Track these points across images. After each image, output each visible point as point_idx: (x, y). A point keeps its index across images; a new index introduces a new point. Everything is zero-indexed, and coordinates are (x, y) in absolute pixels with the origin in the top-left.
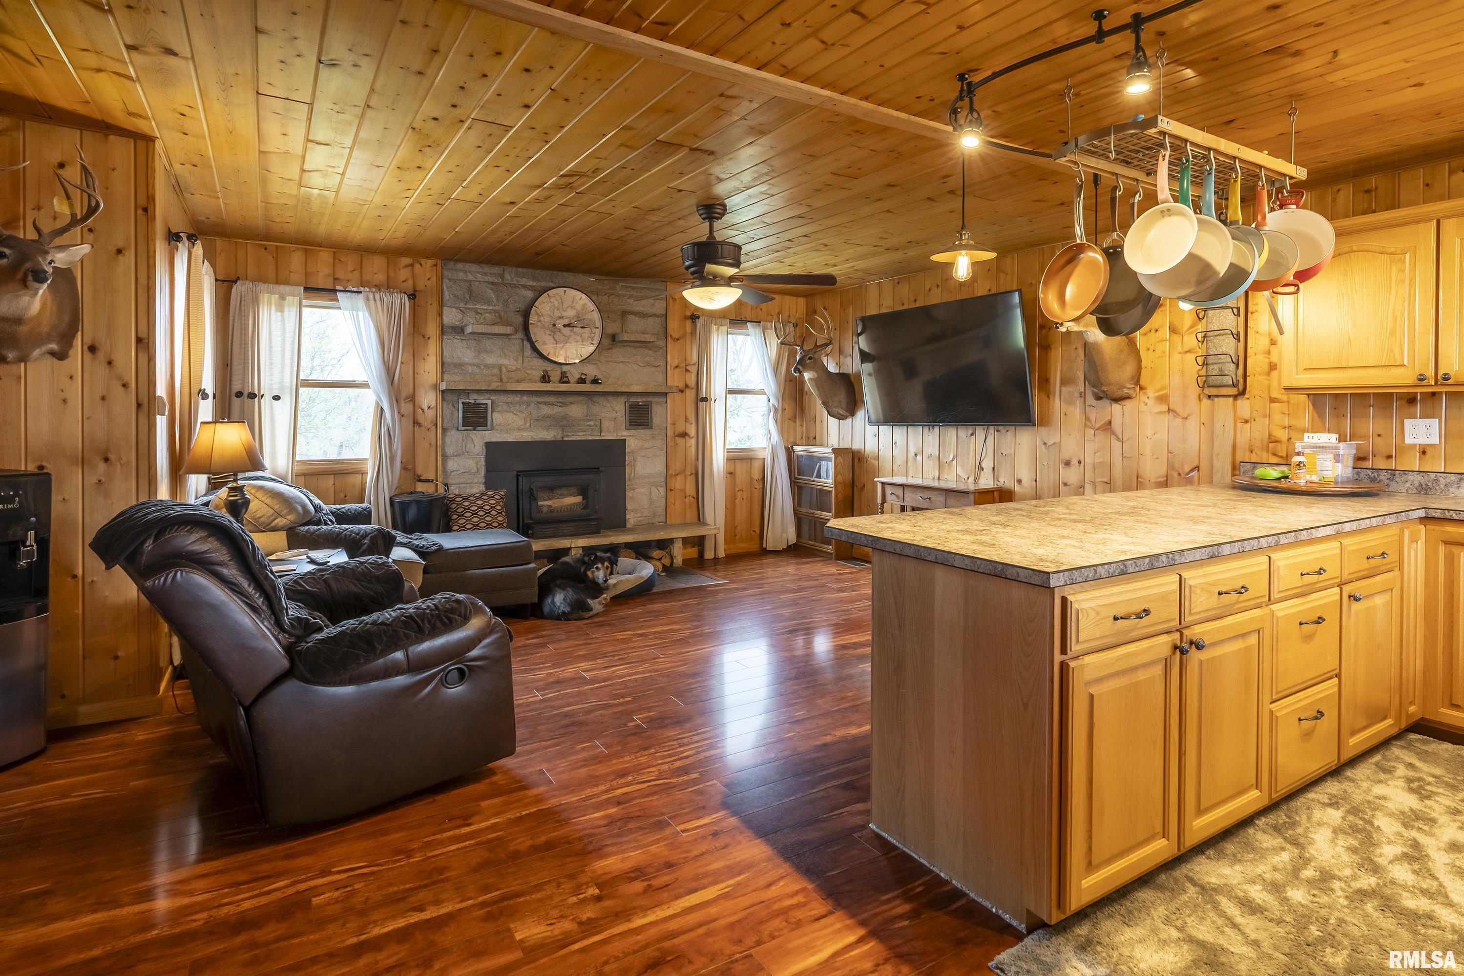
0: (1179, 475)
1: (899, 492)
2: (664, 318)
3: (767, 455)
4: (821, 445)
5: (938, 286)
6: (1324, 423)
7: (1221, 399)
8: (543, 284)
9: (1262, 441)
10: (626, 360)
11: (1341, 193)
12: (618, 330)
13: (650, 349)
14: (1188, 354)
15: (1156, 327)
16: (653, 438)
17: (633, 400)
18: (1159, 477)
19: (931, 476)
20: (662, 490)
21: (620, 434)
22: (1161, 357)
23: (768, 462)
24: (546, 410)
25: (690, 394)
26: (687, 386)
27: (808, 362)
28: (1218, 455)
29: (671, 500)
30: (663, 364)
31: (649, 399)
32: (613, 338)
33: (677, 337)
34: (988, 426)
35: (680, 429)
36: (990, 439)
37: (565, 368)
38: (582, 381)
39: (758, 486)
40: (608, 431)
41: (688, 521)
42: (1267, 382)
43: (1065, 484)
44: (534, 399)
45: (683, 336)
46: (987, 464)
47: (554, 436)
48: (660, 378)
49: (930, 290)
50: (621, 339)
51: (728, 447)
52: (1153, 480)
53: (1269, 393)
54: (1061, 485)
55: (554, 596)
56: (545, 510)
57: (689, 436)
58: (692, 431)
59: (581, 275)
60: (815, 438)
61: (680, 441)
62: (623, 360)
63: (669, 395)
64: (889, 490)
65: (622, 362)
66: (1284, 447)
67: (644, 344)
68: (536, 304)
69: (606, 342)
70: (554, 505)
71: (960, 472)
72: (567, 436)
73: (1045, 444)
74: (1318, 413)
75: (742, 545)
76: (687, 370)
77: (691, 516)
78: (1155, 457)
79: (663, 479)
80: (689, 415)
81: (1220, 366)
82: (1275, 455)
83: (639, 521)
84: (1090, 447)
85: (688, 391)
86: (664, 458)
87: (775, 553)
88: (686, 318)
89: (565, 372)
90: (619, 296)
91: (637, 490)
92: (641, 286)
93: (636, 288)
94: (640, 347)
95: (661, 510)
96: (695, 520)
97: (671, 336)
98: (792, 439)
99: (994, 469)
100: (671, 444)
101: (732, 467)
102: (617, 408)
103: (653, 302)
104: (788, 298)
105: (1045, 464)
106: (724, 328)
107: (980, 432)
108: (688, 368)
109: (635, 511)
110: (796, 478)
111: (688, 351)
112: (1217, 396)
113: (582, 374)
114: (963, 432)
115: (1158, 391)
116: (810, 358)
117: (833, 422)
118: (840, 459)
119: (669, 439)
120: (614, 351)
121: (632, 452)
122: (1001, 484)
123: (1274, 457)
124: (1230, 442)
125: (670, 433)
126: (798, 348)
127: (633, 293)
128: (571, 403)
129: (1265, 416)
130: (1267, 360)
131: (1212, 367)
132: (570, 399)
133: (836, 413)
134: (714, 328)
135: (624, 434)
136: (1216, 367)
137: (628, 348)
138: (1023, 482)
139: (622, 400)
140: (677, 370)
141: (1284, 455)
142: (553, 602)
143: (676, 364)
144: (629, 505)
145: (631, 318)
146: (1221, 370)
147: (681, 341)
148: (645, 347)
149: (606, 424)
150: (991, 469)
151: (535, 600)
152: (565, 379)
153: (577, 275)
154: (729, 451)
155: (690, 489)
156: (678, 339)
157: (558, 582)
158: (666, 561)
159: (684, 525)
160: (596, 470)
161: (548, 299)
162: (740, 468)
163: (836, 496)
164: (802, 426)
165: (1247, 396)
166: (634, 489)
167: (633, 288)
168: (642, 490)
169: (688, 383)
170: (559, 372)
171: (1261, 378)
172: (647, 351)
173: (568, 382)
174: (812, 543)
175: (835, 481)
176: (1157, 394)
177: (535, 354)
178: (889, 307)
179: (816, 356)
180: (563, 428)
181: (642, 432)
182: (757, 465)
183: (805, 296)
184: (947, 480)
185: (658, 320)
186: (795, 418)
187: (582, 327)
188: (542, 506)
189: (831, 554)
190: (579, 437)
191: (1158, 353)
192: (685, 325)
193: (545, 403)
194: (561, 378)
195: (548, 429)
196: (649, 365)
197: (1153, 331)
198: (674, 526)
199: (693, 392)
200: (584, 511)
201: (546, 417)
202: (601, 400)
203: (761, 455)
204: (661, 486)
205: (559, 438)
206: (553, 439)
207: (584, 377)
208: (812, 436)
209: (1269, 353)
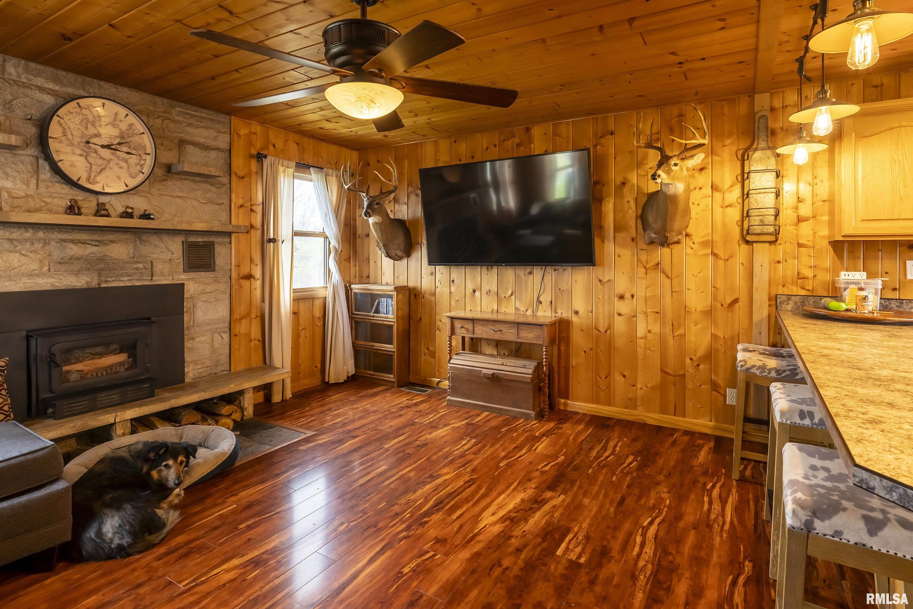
0: (722, 305)
1: (469, 326)
2: (228, 153)
3: (329, 294)
4: (375, 283)
5: (495, 146)
6: (842, 263)
7: (759, 245)
8: (70, 90)
9: (793, 277)
10: (184, 195)
11: (854, 86)
12: (175, 161)
13: (212, 185)
14: (729, 209)
15: (700, 186)
16: (216, 281)
17: (192, 239)
18: (704, 308)
19: (490, 310)
20: (226, 337)
21: (176, 277)
22: (705, 210)
23: (330, 300)
24: (74, 250)
25: (256, 235)
26: (252, 227)
27: (376, 207)
28: (757, 289)
29: (235, 346)
30: (227, 202)
31: (211, 239)
32: (169, 168)
33: (242, 175)
34: (546, 266)
35: (245, 270)
36: (548, 278)
37: (102, 199)
38: (127, 215)
39: (320, 324)
40: (162, 274)
41: (254, 366)
42: (795, 231)
43: (620, 315)
44: (56, 235)
45: (249, 174)
46: (546, 298)
47: (87, 283)
48: (224, 217)
49: (487, 149)
50: (180, 169)
51: (294, 287)
52: (698, 310)
53: (797, 239)
54: (616, 316)
55: (101, 524)
56: (73, 377)
57: (254, 278)
58: (257, 272)
59: (125, 89)
60: (368, 277)
61: (245, 283)
62: (180, 194)
63: (233, 236)
64: (458, 324)
65: (180, 197)
66: (811, 282)
67: (206, 178)
68: (59, 113)
69: (159, 172)
70: (86, 369)
71: (518, 305)
72: (106, 282)
73: (600, 281)
74: (837, 255)
75: (305, 381)
76: (252, 210)
77: (256, 360)
78: (701, 291)
79: (227, 325)
80: (254, 257)
81: (761, 218)
82: (803, 288)
83: (200, 373)
84: (642, 283)
85: (253, 232)
86: (227, 302)
87: (337, 385)
88: (251, 156)
89: (104, 204)
90: (175, 121)
91: (197, 339)
92: (203, 115)
93: (196, 116)
94: (202, 182)
95: (224, 358)
96: (261, 364)
97: (235, 173)
98: (347, 279)
99: (551, 302)
100: (235, 287)
101: (296, 307)
102: (173, 249)
103: (216, 134)
104: (344, 150)
105: (601, 297)
106: (291, 171)
107: (538, 272)
108: (253, 207)
109: (195, 362)
110: (353, 314)
111: (254, 191)
112: (756, 242)
113: (127, 207)
114: (521, 271)
115: (702, 238)
116: (378, 204)
117: (387, 263)
118: (401, 296)
119: (233, 282)
120: (169, 183)
121: (192, 297)
122: (559, 315)
123: (803, 290)
124: (767, 279)
125: (234, 275)
126: (364, 195)
127: (191, 121)
128: (112, 242)
129: (794, 258)
130: (795, 214)
131: (754, 218)
132: (110, 237)
133: (393, 255)
134: (281, 169)
135: (181, 277)
136: (758, 218)
137: (187, 182)
138: (580, 313)
139: (179, 239)
140: (242, 209)
141: (811, 288)
142: (99, 533)
143: (241, 202)
144: (188, 357)
145: (190, 149)
146: (762, 221)
147: (246, 179)
148: (207, 182)
149: (158, 267)
150: (549, 302)
151: (68, 537)
152: (103, 212)
153: (120, 88)
154: (295, 291)
155: (255, 332)
156: (243, 178)
157: (108, 497)
158: (237, 416)
159: (250, 371)
160: (146, 321)
161: (78, 110)
162: (303, 308)
163: (398, 330)
164: (355, 266)
165: (778, 242)
166: (193, 339)
167: (193, 116)
168: (204, 338)
169: (253, 223)
170: (94, 203)
171: (791, 228)
172: (208, 187)
173: (108, 216)
174: (372, 373)
175: (397, 316)
176: (701, 240)
177: (58, 178)
178: (444, 162)
179: (382, 202)
180: (100, 272)
181: (203, 275)
182: (318, 304)
183: (358, 150)
184: (505, 313)
185: (221, 155)
186: (350, 259)
187: (128, 153)
188: (68, 372)
189: (394, 382)
190: (124, 282)
191: (702, 207)
192: (250, 164)
193: (73, 241)
194: (98, 211)
195: (77, 273)
196: (210, 201)
197: (697, 189)
198: (239, 375)
199: (259, 232)
200: (130, 372)
201: (73, 259)
202: (154, 239)
203: (321, 293)
204: (225, 333)
205: (94, 284)
206: (85, 286)
207: (130, 211)
208: (365, 274)
209: (797, 208)
